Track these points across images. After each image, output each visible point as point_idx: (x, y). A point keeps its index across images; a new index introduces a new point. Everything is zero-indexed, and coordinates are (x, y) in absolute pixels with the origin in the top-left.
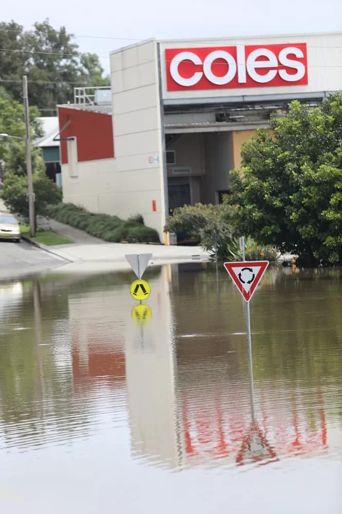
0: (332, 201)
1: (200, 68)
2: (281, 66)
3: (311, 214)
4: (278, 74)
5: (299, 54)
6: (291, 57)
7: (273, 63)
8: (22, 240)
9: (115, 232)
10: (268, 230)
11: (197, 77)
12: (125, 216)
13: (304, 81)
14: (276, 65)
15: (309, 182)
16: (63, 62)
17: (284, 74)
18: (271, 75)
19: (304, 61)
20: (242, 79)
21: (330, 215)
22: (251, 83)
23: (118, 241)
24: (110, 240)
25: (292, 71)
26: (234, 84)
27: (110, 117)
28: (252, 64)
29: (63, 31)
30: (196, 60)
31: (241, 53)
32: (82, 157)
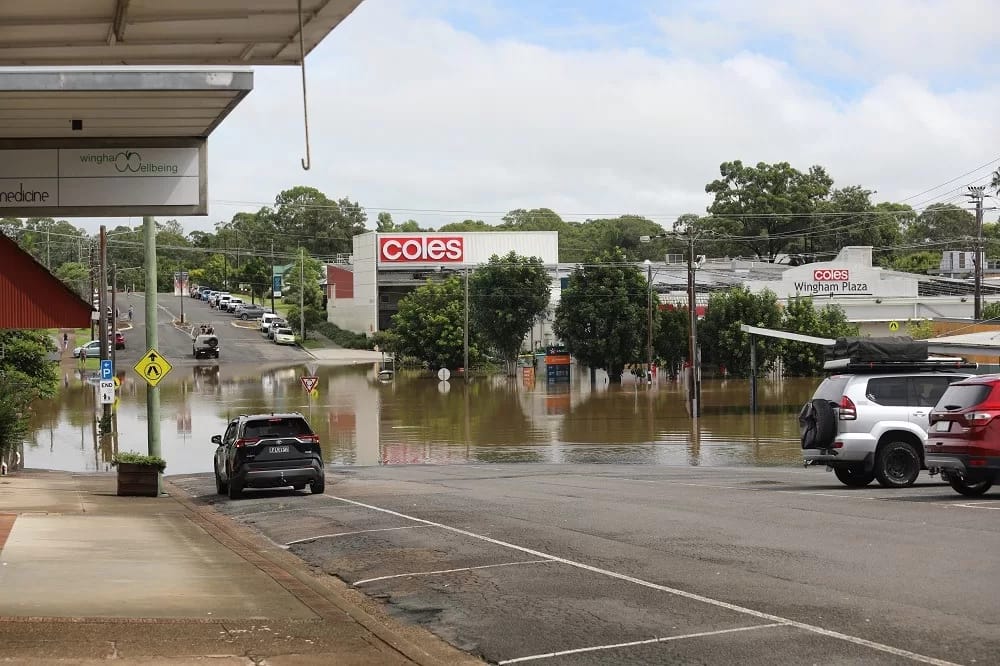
0: (443, 335)
1: (401, 250)
2: (448, 250)
3: (432, 341)
4: (445, 255)
5: (458, 243)
6: (454, 245)
7: (443, 248)
8: (296, 345)
9: (349, 343)
10: (409, 349)
11: (399, 255)
12: (357, 333)
13: (461, 259)
14: (444, 249)
15: (431, 324)
16: (356, 225)
17: (449, 255)
18: (442, 255)
19: (461, 248)
20: (425, 257)
21: (441, 342)
22: (430, 259)
23: (349, 348)
24: (345, 347)
25: (454, 253)
26: (420, 259)
27: (352, 274)
28: (431, 248)
29: (357, 205)
30: (399, 245)
31: (424, 242)
32: (338, 296)
